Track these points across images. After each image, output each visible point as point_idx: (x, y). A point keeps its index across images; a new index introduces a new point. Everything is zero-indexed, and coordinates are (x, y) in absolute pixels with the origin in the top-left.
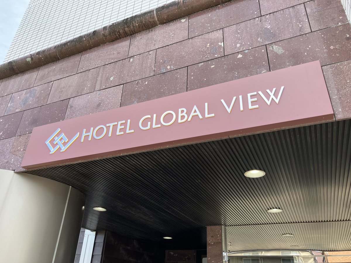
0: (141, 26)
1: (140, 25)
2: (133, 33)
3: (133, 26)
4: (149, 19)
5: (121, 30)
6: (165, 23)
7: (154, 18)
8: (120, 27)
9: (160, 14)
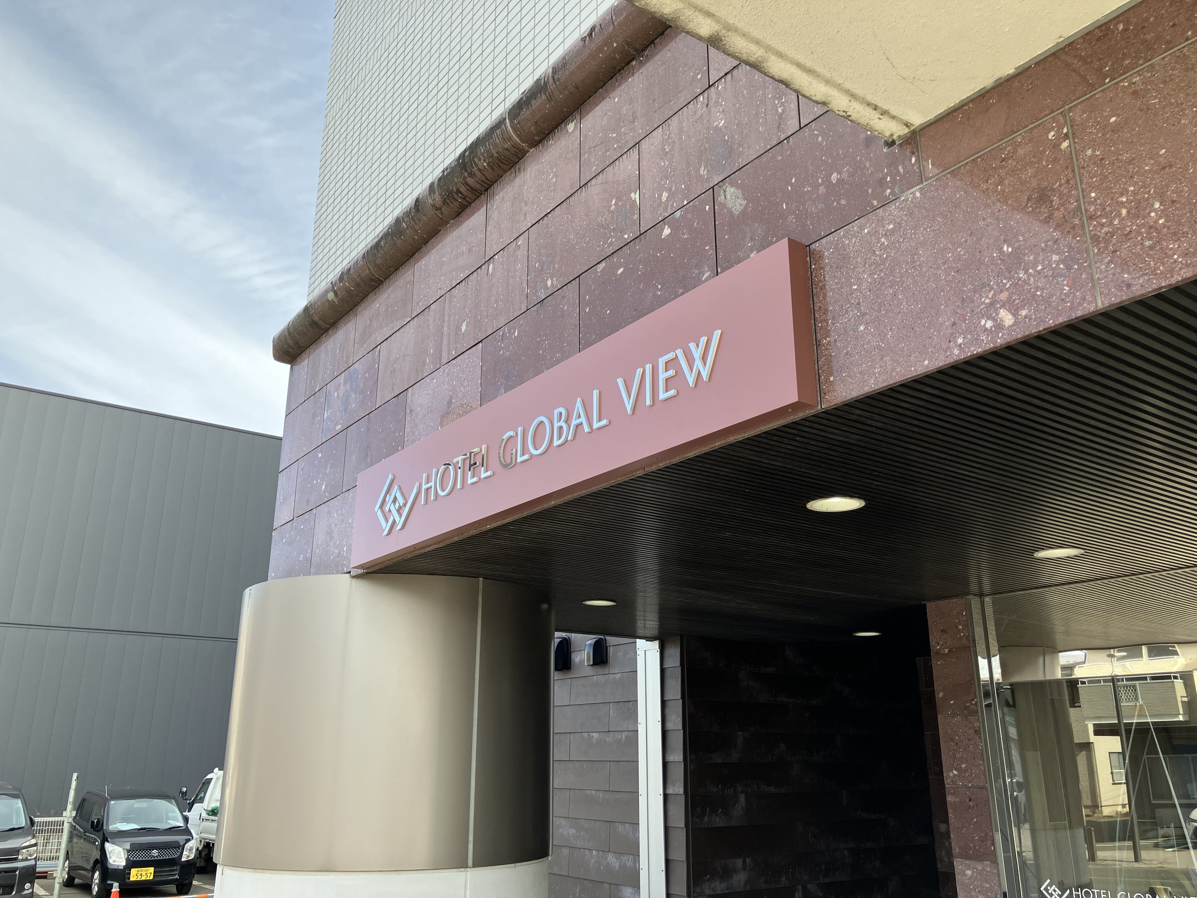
0: (494, 164)
1: (492, 164)
2: (488, 184)
3: (480, 170)
4: (503, 144)
5: (461, 186)
6: (540, 141)
7: (510, 138)
8: (456, 180)
9: (518, 126)
